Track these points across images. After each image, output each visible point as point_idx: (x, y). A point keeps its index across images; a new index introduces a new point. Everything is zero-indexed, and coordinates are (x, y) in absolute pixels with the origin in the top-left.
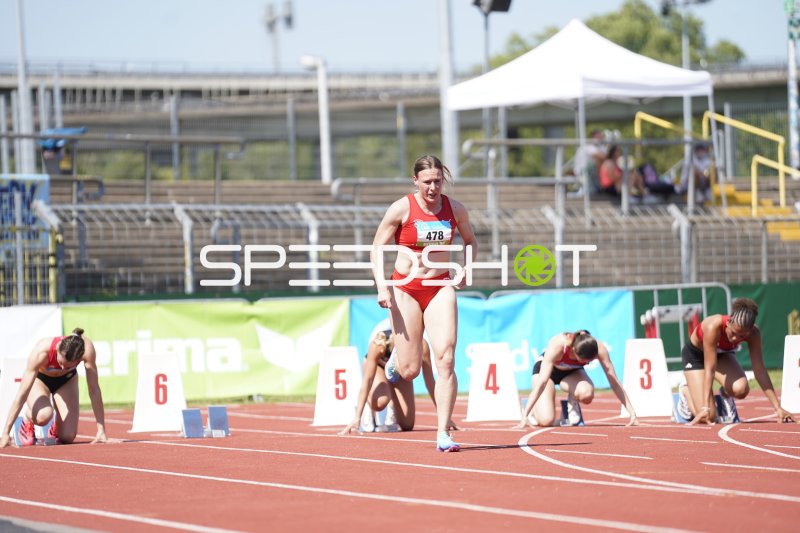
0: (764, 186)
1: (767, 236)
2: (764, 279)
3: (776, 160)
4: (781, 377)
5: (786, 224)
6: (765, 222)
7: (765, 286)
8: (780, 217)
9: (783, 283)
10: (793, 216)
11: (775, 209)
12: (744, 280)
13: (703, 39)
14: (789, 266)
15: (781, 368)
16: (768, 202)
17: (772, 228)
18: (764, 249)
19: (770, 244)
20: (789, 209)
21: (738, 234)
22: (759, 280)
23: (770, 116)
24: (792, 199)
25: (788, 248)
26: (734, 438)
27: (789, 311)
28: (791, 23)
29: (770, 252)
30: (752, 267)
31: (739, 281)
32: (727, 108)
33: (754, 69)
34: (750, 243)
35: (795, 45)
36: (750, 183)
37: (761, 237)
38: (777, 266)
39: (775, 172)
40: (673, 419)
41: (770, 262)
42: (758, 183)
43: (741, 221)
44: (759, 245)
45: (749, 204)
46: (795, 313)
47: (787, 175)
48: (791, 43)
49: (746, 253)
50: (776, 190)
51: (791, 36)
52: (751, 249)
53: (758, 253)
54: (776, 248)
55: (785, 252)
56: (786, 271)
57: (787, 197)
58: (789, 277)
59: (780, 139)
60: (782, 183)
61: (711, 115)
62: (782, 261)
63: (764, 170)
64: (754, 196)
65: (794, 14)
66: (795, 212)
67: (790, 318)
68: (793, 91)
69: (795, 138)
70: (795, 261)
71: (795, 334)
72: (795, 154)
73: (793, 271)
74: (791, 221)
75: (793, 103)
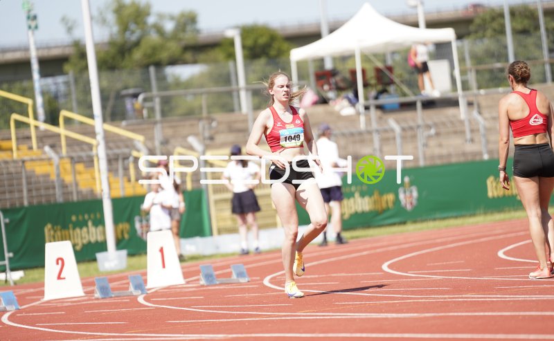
0: (21, 135)
1: (26, 172)
2: (26, 203)
3: (27, 116)
4: (44, 273)
5: (38, 163)
6: (24, 162)
7: (27, 208)
8: (34, 157)
9: (40, 205)
10: (43, 157)
11: (30, 152)
12: (11, 205)
14: (43, 192)
15: (43, 266)
16: (24, 147)
17: (29, 166)
18: (24, 181)
19: (28, 178)
20: (39, 152)
21: (5, 171)
22: (22, 204)
23: (17, 85)
24: (40, 144)
25: (41, 179)
26: (13, 322)
27: (45, 224)
28: (28, 18)
29: (29, 183)
30: (17, 195)
31: (8, 206)
33: (4, 51)
34: (14, 178)
35: (33, 34)
36: (10, 134)
37: (21, 173)
38: (34, 193)
39: (27, 125)
41: (29, 191)
42: (16, 134)
43: (6, 162)
44: (20, 179)
45: (11, 150)
46: (49, 226)
47: (36, 127)
48: (30, 32)
49: (11, 185)
50: (29, 138)
51: (30, 27)
52: (15, 182)
53: (20, 184)
54: (33, 180)
55: (39, 182)
56: (41, 196)
57: (38, 143)
58: (43, 200)
59: (29, 101)
60: (33, 133)
62: (38, 189)
63: (19, 124)
64: (14, 144)
65: (29, 11)
66: (44, 153)
67: (46, 230)
68: (35, 67)
69: (39, 100)
70: (47, 188)
71: (50, 241)
72: (41, 111)
73: (46, 195)
74: (41, 160)
75: (36, 75)
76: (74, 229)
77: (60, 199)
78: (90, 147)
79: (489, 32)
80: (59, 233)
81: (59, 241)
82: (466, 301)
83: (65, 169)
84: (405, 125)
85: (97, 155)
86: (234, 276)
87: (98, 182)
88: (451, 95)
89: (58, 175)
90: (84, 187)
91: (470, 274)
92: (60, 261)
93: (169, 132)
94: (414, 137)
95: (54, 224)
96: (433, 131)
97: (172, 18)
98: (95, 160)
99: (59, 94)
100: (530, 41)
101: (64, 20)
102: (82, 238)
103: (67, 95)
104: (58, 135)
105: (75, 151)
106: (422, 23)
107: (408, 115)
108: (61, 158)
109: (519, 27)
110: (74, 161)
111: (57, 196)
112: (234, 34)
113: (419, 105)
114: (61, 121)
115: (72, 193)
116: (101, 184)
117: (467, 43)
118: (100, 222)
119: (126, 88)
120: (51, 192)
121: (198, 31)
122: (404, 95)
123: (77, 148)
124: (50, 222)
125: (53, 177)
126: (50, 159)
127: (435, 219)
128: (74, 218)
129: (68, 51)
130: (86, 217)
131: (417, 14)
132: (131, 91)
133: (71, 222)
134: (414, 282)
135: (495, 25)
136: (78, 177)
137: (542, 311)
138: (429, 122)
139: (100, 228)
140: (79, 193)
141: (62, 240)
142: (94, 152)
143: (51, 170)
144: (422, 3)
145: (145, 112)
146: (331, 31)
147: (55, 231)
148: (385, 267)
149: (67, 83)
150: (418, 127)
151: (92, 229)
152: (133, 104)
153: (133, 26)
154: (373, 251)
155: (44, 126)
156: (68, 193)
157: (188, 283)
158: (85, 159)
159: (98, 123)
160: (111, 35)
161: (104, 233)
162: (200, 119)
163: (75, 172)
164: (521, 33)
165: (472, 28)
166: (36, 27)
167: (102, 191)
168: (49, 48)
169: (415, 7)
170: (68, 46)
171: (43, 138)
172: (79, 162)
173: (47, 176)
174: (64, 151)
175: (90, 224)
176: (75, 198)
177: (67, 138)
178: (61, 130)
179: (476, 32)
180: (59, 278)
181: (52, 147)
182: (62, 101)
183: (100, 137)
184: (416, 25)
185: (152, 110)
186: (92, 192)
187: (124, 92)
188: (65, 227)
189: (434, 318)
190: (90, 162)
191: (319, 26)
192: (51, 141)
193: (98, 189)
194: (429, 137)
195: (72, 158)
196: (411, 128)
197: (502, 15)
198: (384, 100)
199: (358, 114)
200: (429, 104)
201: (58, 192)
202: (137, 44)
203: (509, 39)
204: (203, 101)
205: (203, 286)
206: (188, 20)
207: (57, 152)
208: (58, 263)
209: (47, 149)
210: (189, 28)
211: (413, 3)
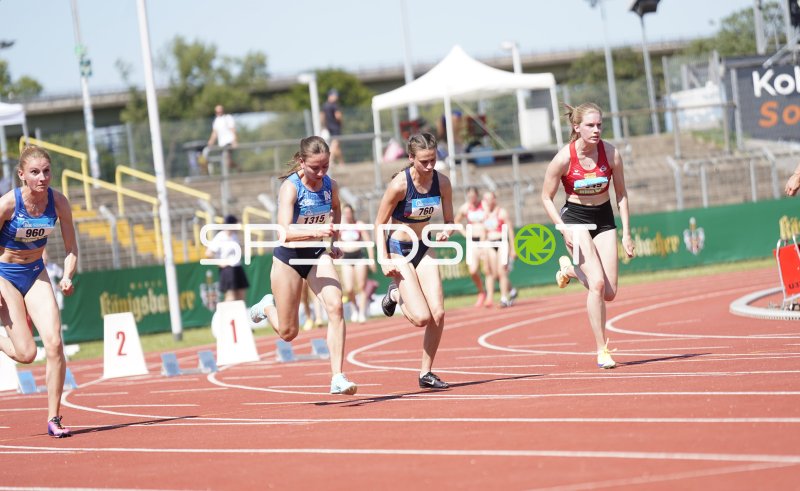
0: (73, 194)
1: (79, 235)
2: (80, 270)
3: (81, 172)
4: (102, 348)
5: (93, 224)
7: (80, 275)
8: (88, 218)
9: (95, 272)
10: (98, 217)
11: (84, 213)
13: (9, 77)
14: (98, 257)
15: (100, 338)
16: (77, 207)
17: (83, 228)
19: (82, 241)
20: (94, 212)
23: (68, 137)
24: (95, 204)
25: (96, 243)
26: (72, 403)
27: (101, 293)
28: (82, 63)
29: (83, 247)
32: (38, 133)
33: (52, 99)
35: (87, 81)
38: (89, 258)
39: (80, 183)
40: (19, 392)
42: (68, 192)
46: (105, 295)
47: (91, 185)
48: (83, 80)
50: (82, 197)
51: (83, 74)
54: (87, 244)
55: (94, 246)
56: (96, 261)
57: (92, 202)
58: (99, 267)
59: (82, 156)
60: (87, 191)
61: (25, 139)
62: (93, 254)
63: (71, 181)
65: (83, 56)
66: (100, 213)
67: (102, 300)
68: (89, 117)
69: (94, 154)
70: (103, 253)
71: (107, 313)
72: (95, 167)
73: (102, 261)
74: (96, 221)
75: (90, 127)
76: (133, 297)
77: (117, 265)
78: (150, 206)
79: (589, 78)
80: (116, 303)
81: (115, 312)
82: (574, 381)
83: (122, 231)
84: (500, 181)
85: (159, 217)
86: (315, 352)
87: (159, 246)
88: (550, 147)
89: (115, 239)
90: (143, 252)
91: (576, 349)
92: (121, 335)
93: (238, 189)
94: (510, 194)
95: (111, 292)
96: (530, 188)
97: (238, 62)
98: (156, 221)
99: (113, 147)
100: (635, 86)
101: (119, 63)
102: (141, 308)
103: (125, 147)
104: (114, 194)
105: (133, 211)
106: (517, 67)
107: (503, 170)
108: (118, 219)
109: (622, 71)
110: (132, 222)
111: (114, 261)
112: (310, 80)
113: (515, 159)
114: (118, 177)
115: (130, 258)
116: (163, 247)
117: (566, 89)
118: (162, 290)
119: (189, 140)
120: (107, 257)
121: (267, 75)
122: (498, 147)
123: (135, 208)
124: (107, 290)
125: (110, 240)
126: (105, 221)
127: (533, 286)
128: (133, 286)
129: (122, 99)
130: (146, 284)
131: (511, 57)
132: (195, 144)
133: (129, 290)
134: (515, 358)
135: (596, 68)
136: (137, 241)
137: (658, 391)
138: (527, 178)
139: (162, 297)
140: (138, 258)
141: (120, 312)
142: (154, 212)
143: (108, 233)
144: (517, 45)
145: (210, 168)
146: (417, 76)
147: (112, 301)
148: (482, 340)
149: (123, 135)
150: (515, 183)
151: (153, 298)
152: (197, 159)
153: (196, 71)
154: (466, 323)
155: (98, 184)
156: (126, 258)
157: (262, 359)
158: (145, 220)
159: (160, 181)
160: (172, 81)
161: (167, 303)
162: (272, 175)
163: (134, 235)
164: (624, 78)
165: (570, 73)
166: (90, 74)
167: (164, 256)
168: (101, 95)
169: (510, 50)
170: (124, 93)
171: (99, 197)
172: (138, 223)
173: (102, 239)
174: (121, 211)
175: (150, 292)
176: (134, 264)
177: (125, 196)
178: (117, 187)
179: (575, 77)
180: (120, 354)
181: (109, 206)
182: (117, 154)
183: (162, 197)
184: (510, 69)
185: (218, 165)
186: (152, 257)
187: (188, 145)
188: (123, 296)
189: (540, 399)
190: (149, 224)
191: (402, 70)
192: (106, 200)
193: (159, 254)
194: (527, 195)
195: (130, 220)
196: (507, 185)
197: (602, 59)
198: (477, 153)
199: (448, 169)
200: (527, 158)
201: (115, 256)
202: (200, 90)
203: (612, 86)
204: (276, 154)
205: (279, 363)
206: (256, 63)
207: (114, 213)
208: (118, 337)
209: (103, 209)
210: (257, 72)
211: (507, 45)
